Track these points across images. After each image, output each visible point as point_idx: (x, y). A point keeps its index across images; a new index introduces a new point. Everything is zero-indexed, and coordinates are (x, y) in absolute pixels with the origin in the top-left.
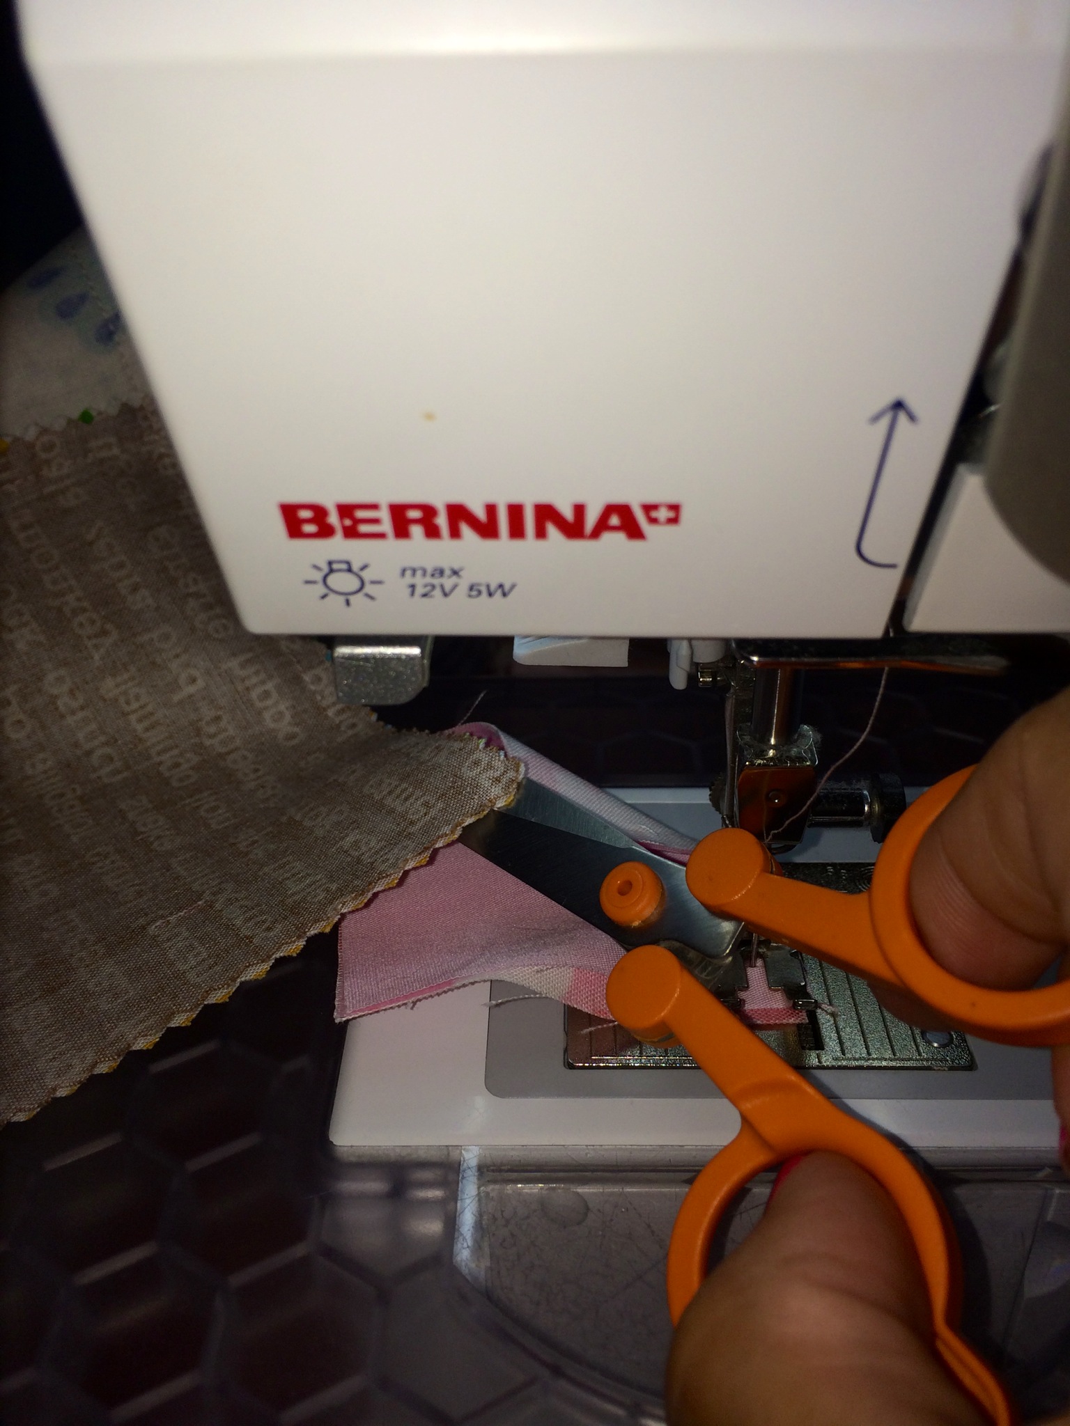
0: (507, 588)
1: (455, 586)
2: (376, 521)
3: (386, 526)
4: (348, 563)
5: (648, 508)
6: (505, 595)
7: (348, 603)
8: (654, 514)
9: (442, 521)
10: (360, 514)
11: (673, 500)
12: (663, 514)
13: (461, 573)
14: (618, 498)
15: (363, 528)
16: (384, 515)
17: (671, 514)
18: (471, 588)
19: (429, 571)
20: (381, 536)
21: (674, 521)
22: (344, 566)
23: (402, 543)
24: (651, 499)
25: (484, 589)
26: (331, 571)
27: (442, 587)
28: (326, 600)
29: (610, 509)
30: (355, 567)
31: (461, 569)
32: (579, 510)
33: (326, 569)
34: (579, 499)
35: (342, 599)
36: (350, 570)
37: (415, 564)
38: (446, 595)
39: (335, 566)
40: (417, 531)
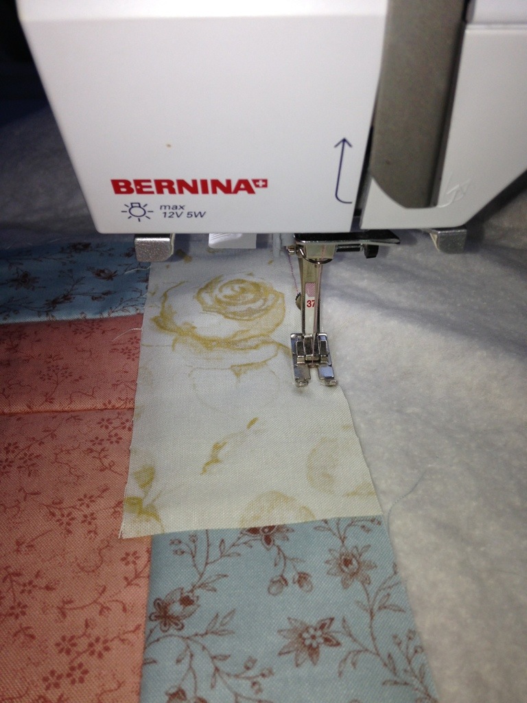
0: (202, 213)
1: (182, 213)
2: (150, 187)
3: (154, 189)
4: (139, 204)
5: (255, 181)
6: (202, 216)
7: (139, 220)
8: (257, 183)
9: (175, 186)
10: (143, 184)
11: (264, 178)
12: (261, 183)
13: (184, 208)
15: (145, 190)
16: (153, 184)
17: (264, 183)
18: (188, 214)
19: (171, 207)
20: (152, 193)
21: (265, 186)
22: (138, 205)
23: (160, 196)
24: (256, 177)
25: (193, 214)
26: (132, 207)
27: (176, 213)
28: (131, 219)
29: (240, 182)
30: (142, 206)
32: (229, 182)
33: (130, 207)
34: (229, 178)
35: (137, 218)
36: (140, 207)
37: (166, 205)
38: (178, 217)
39: (134, 205)
40: (166, 191)
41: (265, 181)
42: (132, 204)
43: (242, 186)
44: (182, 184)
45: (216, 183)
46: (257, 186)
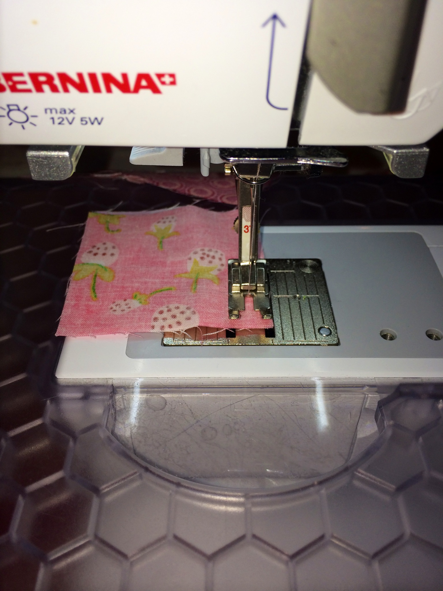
0: (99, 120)
1: (73, 119)
2: (24, 83)
3: (30, 85)
4: (17, 106)
5: (160, 76)
6: (99, 124)
7: (23, 128)
8: (163, 79)
9: (57, 82)
10: (16, 79)
11: (171, 71)
12: (167, 79)
13: (75, 111)
14: (144, 70)
15: (19, 87)
16: (27, 78)
17: (171, 79)
18: (82, 120)
19: (59, 111)
20: (29, 91)
21: (173, 83)
22: (15, 108)
23: (40, 95)
24: (161, 71)
25: (88, 120)
26: (10, 110)
27: (67, 119)
28: (12, 125)
29: (141, 77)
30: (22, 108)
31: (74, 109)
32: (125, 76)
33: (7, 110)
34: (124, 71)
35: (20, 125)
36: (19, 110)
37: (51, 107)
38: (71, 123)
39: (11, 108)
40: (46, 88)
41: (172, 76)
42: (8, 106)
43: (144, 83)
44: (64, 78)
45: (108, 78)
46: (163, 83)
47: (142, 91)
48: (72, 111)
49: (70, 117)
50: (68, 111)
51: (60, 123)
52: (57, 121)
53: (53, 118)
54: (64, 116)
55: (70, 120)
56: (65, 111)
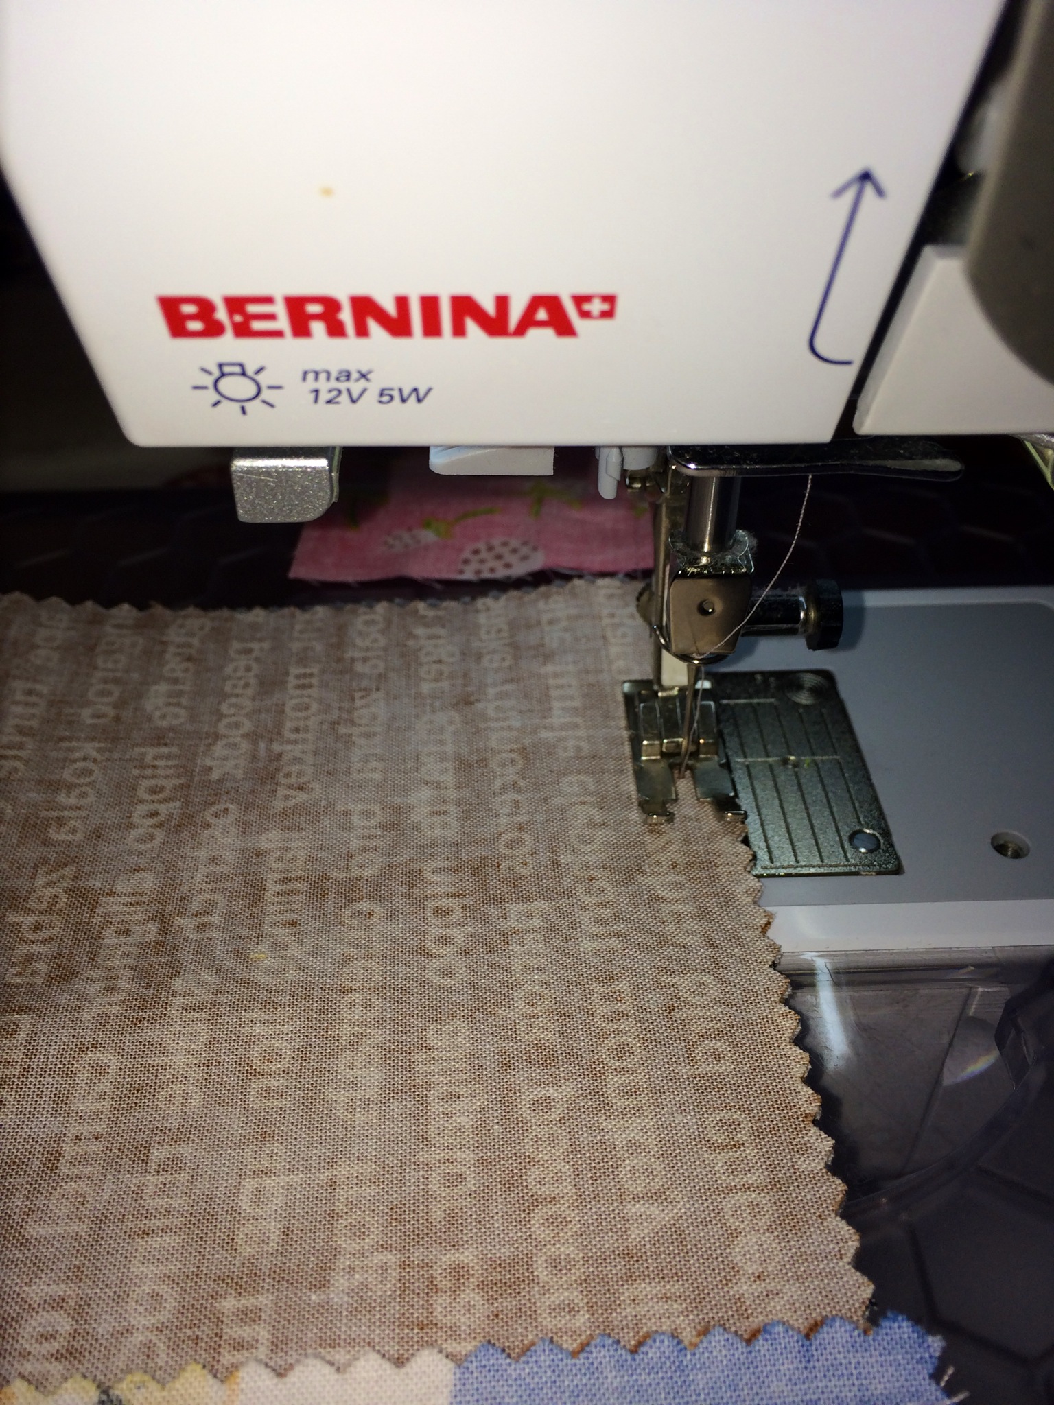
1: (364, 390)
2: (271, 317)
3: (283, 323)
4: (241, 365)
5: (580, 300)
6: (419, 401)
7: (244, 411)
8: (586, 307)
9: (346, 316)
10: (252, 309)
11: (607, 290)
12: (596, 307)
14: (545, 289)
15: (257, 325)
16: (280, 309)
17: (606, 307)
18: (381, 395)
19: (334, 375)
20: (278, 334)
21: (608, 314)
22: (237, 369)
25: (396, 394)
26: (223, 375)
27: (349, 391)
28: (219, 407)
29: (537, 302)
31: (370, 372)
32: (502, 302)
33: (217, 373)
34: (502, 291)
35: (237, 406)
36: (244, 374)
37: (317, 368)
38: (353, 401)
39: (227, 369)
40: (318, 328)
41: (610, 299)
42: (220, 366)
43: (542, 315)
44: (365, 308)
45: (465, 307)
46: (585, 315)
47: (533, 333)
48: (363, 376)
49: (356, 388)
50: (355, 375)
51: (329, 402)
52: (324, 396)
53: (317, 391)
54: (343, 386)
55: (355, 395)
56: (348, 376)
